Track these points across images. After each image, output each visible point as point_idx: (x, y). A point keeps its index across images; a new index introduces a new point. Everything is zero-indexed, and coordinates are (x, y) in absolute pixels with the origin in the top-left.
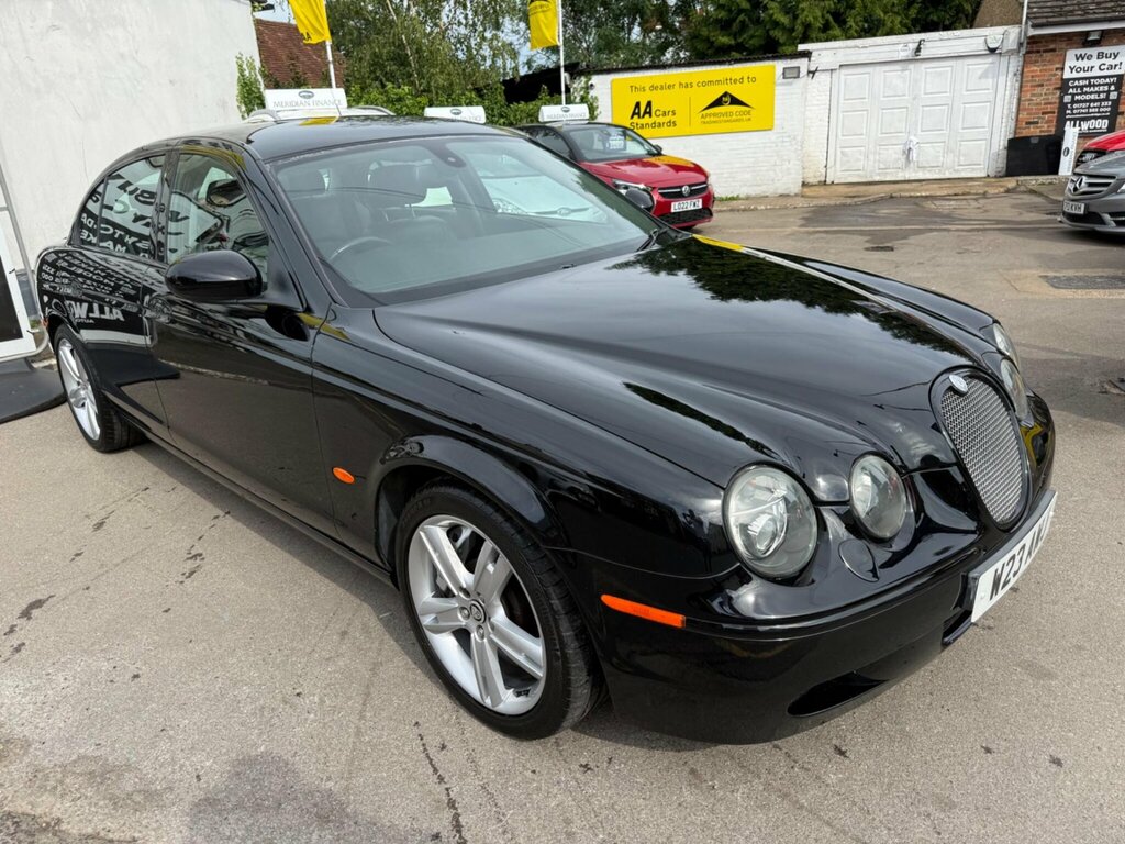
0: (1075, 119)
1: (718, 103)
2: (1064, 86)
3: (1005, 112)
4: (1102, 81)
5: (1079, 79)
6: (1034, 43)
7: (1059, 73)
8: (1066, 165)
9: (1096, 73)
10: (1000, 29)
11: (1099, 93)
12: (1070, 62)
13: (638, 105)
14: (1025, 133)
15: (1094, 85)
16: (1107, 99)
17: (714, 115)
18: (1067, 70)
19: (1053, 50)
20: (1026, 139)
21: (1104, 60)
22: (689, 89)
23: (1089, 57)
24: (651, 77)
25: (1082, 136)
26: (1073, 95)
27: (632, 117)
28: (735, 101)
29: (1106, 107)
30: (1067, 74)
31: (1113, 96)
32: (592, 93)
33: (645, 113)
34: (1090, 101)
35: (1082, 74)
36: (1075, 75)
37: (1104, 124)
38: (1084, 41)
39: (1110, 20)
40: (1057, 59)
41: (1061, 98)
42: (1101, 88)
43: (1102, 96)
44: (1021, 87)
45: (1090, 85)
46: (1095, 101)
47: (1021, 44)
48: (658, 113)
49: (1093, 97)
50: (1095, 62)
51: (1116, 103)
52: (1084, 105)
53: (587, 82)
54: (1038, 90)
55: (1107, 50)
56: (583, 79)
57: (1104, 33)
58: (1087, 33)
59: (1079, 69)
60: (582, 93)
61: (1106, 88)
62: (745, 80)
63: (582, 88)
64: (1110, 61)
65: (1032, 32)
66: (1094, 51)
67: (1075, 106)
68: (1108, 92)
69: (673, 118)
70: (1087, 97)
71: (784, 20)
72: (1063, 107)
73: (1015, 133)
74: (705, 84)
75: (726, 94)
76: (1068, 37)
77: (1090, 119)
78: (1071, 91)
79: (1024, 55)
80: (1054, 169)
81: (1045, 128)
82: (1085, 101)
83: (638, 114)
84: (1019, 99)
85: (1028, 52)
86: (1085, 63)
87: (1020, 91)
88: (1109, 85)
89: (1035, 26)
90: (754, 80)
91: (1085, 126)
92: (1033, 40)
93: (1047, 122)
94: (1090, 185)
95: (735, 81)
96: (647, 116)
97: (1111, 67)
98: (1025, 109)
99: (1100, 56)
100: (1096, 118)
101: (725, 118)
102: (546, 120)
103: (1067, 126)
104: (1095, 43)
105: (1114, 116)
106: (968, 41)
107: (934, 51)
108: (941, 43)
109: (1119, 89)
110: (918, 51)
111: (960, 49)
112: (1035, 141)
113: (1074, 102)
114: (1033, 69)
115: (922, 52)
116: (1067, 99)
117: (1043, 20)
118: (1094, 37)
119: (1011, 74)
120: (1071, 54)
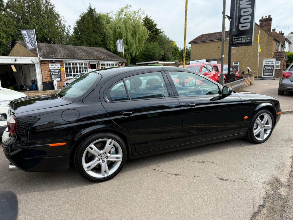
0: (54, 78)
2: (50, 71)
3: (39, 76)
4: (57, 70)
5: (53, 70)
6: (43, 61)
7: (48, 68)
8: (56, 87)
9: (55, 69)
10: (34, 58)
11: (57, 73)
12: (50, 66)
14: (45, 81)
15: (56, 71)
16: (59, 74)
18: (50, 68)
19: (46, 63)
20: (46, 82)
21: (56, 66)
23: (53, 65)
25: (57, 81)
26: (53, 73)
30: (50, 69)
31: (60, 73)
36: (52, 69)
37: (59, 79)
38: (52, 62)
39: (56, 58)
40: (47, 65)
41: (50, 74)
42: (57, 72)
43: (58, 73)
44: (41, 71)
45: (55, 71)
47: (39, 61)
49: (56, 73)
51: (60, 75)
52: (55, 75)
54: (45, 72)
55: (56, 64)
57: (55, 61)
58: (52, 61)
61: (58, 72)
64: (57, 67)
65: (41, 59)
66: (54, 64)
67: (53, 75)
68: (59, 73)
72: (51, 75)
73: (43, 81)
76: (49, 61)
78: (52, 72)
79: (40, 64)
80: (53, 88)
81: (48, 80)
82: (55, 74)
84: (42, 73)
85: (41, 63)
86: (53, 67)
87: (42, 72)
88: (58, 71)
89: (43, 58)
91: (56, 79)
92: (42, 61)
93: (49, 78)
97: (58, 68)
98: (44, 76)
99: (55, 65)
100: (58, 78)
103: (53, 79)
104: (54, 63)
105: (61, 77)
106: (27, 60)
107: (19, 61)
108: (21, 60)
109: (60, 72)
110: (16, 61)
111: (26, 61)
112: (48, 83)
113: (53, 74)
114: (43, 67)
115: (17, 61)
116: (52, 74)
117: (44, 57)
118: (54, 61)
119: (38, 68)
120: (50, 64)
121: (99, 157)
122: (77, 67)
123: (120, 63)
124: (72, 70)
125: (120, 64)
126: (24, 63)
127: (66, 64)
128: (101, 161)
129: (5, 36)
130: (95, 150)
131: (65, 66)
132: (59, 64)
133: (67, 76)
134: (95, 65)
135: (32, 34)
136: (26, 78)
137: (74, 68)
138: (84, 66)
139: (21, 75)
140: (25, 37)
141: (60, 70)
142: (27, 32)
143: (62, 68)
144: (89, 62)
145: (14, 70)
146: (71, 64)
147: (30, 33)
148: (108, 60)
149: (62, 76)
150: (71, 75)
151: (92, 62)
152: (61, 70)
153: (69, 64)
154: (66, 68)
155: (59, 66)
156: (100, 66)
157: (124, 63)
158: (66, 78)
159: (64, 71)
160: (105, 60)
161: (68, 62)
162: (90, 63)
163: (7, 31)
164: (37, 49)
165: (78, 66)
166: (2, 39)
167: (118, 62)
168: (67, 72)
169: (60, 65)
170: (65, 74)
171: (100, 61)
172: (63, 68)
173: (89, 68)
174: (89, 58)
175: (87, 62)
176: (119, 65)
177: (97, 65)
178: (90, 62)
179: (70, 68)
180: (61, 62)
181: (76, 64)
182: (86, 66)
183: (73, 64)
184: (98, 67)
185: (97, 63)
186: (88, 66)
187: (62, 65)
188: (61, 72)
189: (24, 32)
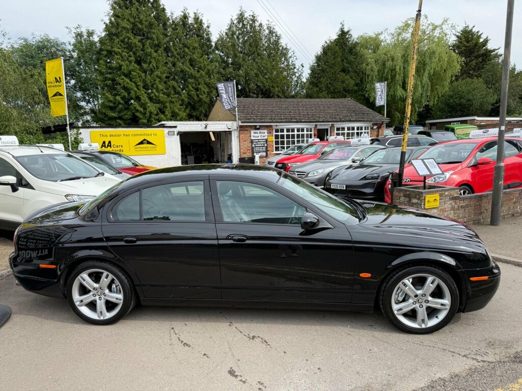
0: (257, 152)
1: (141, 143)
2: (252, 142)
3: (236, 149)
4: (262, 141)
5: (256, 140)
7: (250, 137)
9: (260, 138)
10: (231, 122)
12: (252, 134)
13: (104, 142)
14: (243, 156)
16: (264, 146)
17: (141, 148)
18: (252, 137)
19: (247, 130)
20: (244, 158)
22: (128, 137)
23: (257, 133)
24: (110, 131)
25: (260, 157)
26: (255, 144)
27: (102, 148)
28: (149, 143)
29: (264, 149)
31: (266, 145)
32: (80, 136)
33: (108, 146)
34: (260, 147)
35: (256, 138)
36: (254, 138)
37: (264, 154)
38: (256, 128)
39: (262, 122)
40: (249, 133)
41: (252, 145)
42: (262, 143)
43: (263, 145)
44: (240, 141)
45: (259, 142)
46: (261, 147)
47: (237, 127)
48: (114, 146)
49: (260, 145)
50: (259, 135)
51: (267, 147)
53: (77, 132)
54: (245, 143)
55: (262, 131)
56: (75, 130)
57: (260, 126)
58: (256, 126)
59: (255, 137)
60: (75, 136)
62: (152, 135)
63: (75, 134)
64: (263, 135)
65: (241, 124)
66: (258, 131)
68: (264, 144)
69: (122, 149)
70: (259, 145)
71: (141, 109)
72: (253, 148)
73: (240, 156)
74: (135, 135)
75: (144, 140)
76: (251, 126)
77: (260, 152)
79: (239, 131)
81: (248, 155)
82: (258, 147)
83: (105, 146)
84: (240, 145)
86: (256, 135)
87: (240, 143)
88: (264, 142)
89: (242, 122)
90: (156, 135)
91: (260, 154)
92: (241, 127)
93: (249, 153)
94: (298, 175)
95: (148, 135)
96: (109, 147)
97: (264, 136)
98: (242, 149)
99: (260, 133)
100: (262, 152)
101: (145, 149)
102: (83, 149)
103: (255, 154)
104: (258, 129)
105: (267, 151)
106: (221, 125)
107: (211, 128)
108: (213, 125)
109: (266, 143)
110: (206, 127)
111: (219, 128)
112: (246, 159)
113: (255, 147)
114: (242, 136)
115: (208, 128)
116: (253, 146)
117: (244, 121)
118: (258, 127)
119: (236, 137)
120: (252, 132)
121: (95, 292)
122: (294, 135)
123: (374, 125)
124: (285, 140)
125: (375, 127)
126: (220, 130)
127: (277, 131)
128: (97, 298)
129: (206, 90)
130: (88, 283)
131: (274, 133)
132: (266, 131)
133: (277, 149)
134: (327, 129)
135: (231, 87)
136: (223, 151)
137: (288, 136)
138: (305, 132)
139: (219, 146)
140: (221, 93)
141: (266, 140)
142: (224, 85)
143: (270, 136)
144: (316, 125)
145: (213, 139)
146: (285, 131)
147: (229, 87)
148: (350, 121)
149: (268, 149)
150: (283, 148)
151: (321, 125)
152: (269, 140)
153: (282, 131)
154: (277, 137)
155: (266, 134)
156: (334, 132)
157: (382, 124)
158: (275, 152)
159: (273, 141)
160: (343, 121)
161: (279, 127)
162: (318, 128)
163: (209, 83)
164: (237, 108)
165: (296, 133)
166: (202, 95)
167: (372, 123)
168: (277, 143)
169: (268, 133)
170: (274, 146)
171: (335, 123)
172: (272, 137)
173: (315, 135)
174: (317, 119)
175: (312, 125)
176: (372, 128)
177: (331, 129)
178: (318, 126)
179: (282, 137)
180: (269, 128)
181: (293, 130)
182: (309, 133)
183: (288, 130)
184: (331, 133)
185: (331, 127)
186: (313, 133)
187: (270, 133)
188: (268, 143)
189: (221, 86)
